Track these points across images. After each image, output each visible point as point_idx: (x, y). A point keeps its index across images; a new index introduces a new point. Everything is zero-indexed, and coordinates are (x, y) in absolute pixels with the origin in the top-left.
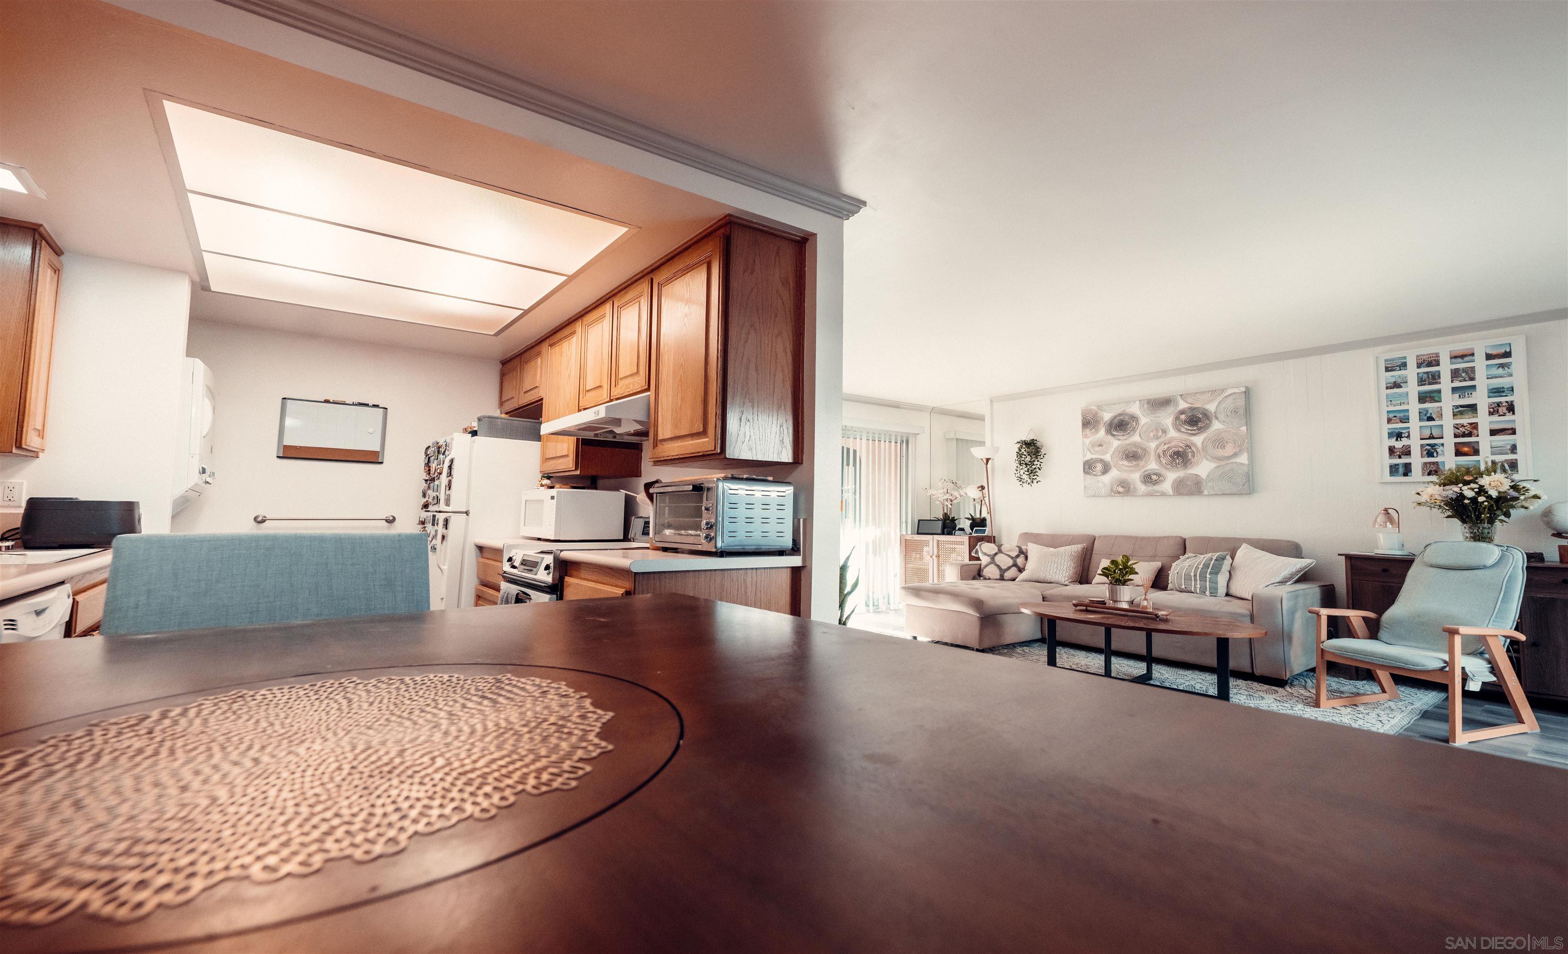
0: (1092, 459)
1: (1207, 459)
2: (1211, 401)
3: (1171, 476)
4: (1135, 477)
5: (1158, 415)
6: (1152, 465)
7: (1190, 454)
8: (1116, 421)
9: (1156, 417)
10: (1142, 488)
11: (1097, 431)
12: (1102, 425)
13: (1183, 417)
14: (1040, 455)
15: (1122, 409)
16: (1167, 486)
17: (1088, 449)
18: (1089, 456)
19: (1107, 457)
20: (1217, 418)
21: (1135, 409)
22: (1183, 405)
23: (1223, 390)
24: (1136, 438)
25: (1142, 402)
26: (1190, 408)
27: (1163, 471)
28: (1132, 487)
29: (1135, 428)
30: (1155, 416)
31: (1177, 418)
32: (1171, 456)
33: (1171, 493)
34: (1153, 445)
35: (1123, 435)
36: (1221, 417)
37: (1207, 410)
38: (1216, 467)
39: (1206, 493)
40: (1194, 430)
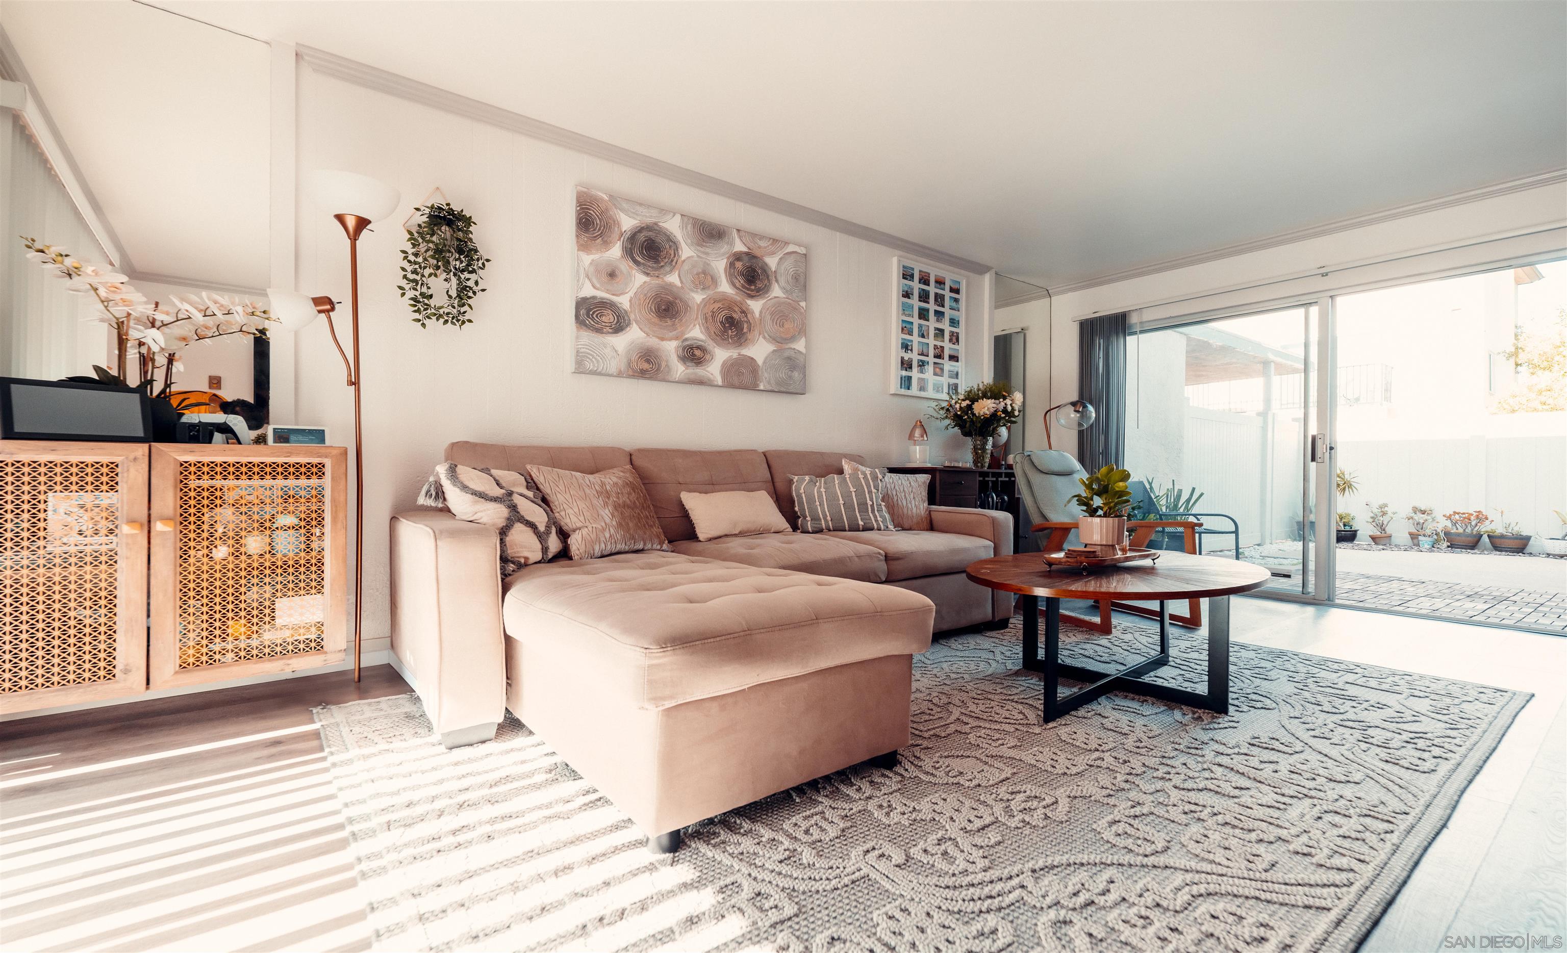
0: (594, 298)
1: (764, 338)
2: (773, 253)
3: (721, 355)
4: (670, 348)
5: (708, 250)
6: (696, 333)
7: (745, 326)
8: (641, 237)
9: (704, 253)
10: (679, 369)
11: (607, 244)
12: (615, 235)
13: (739, 265)
14: (478, 260)
15: (654, 220)
16: (714, 370)
17: (587, 276)
18: (588, 291)
19: (624, 301)
20: (777, 281)
21: (673, 226)
22: (739, 247)
23: (787, 243)
24: (673, 279)
25: (686, 219)
26: (747, 254)
27: (710, 345)
28: (663, 364)
29: (672, 261)
30: (702, 250)
31: (732, 265)
32: (721, 322)
33: (719, 381)
34: (698, 297)
35: (653, 267)
36: (782, 280)
37: (766, 265)
38: (774, 351)
39: (762, 387)
40: (752, 291)
